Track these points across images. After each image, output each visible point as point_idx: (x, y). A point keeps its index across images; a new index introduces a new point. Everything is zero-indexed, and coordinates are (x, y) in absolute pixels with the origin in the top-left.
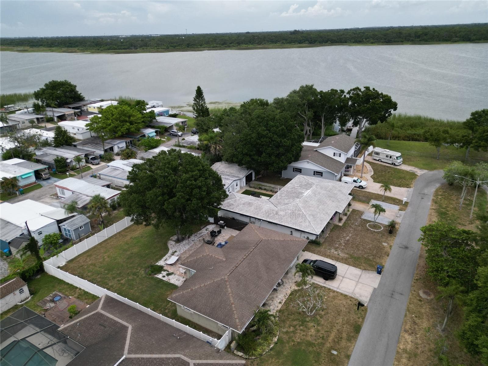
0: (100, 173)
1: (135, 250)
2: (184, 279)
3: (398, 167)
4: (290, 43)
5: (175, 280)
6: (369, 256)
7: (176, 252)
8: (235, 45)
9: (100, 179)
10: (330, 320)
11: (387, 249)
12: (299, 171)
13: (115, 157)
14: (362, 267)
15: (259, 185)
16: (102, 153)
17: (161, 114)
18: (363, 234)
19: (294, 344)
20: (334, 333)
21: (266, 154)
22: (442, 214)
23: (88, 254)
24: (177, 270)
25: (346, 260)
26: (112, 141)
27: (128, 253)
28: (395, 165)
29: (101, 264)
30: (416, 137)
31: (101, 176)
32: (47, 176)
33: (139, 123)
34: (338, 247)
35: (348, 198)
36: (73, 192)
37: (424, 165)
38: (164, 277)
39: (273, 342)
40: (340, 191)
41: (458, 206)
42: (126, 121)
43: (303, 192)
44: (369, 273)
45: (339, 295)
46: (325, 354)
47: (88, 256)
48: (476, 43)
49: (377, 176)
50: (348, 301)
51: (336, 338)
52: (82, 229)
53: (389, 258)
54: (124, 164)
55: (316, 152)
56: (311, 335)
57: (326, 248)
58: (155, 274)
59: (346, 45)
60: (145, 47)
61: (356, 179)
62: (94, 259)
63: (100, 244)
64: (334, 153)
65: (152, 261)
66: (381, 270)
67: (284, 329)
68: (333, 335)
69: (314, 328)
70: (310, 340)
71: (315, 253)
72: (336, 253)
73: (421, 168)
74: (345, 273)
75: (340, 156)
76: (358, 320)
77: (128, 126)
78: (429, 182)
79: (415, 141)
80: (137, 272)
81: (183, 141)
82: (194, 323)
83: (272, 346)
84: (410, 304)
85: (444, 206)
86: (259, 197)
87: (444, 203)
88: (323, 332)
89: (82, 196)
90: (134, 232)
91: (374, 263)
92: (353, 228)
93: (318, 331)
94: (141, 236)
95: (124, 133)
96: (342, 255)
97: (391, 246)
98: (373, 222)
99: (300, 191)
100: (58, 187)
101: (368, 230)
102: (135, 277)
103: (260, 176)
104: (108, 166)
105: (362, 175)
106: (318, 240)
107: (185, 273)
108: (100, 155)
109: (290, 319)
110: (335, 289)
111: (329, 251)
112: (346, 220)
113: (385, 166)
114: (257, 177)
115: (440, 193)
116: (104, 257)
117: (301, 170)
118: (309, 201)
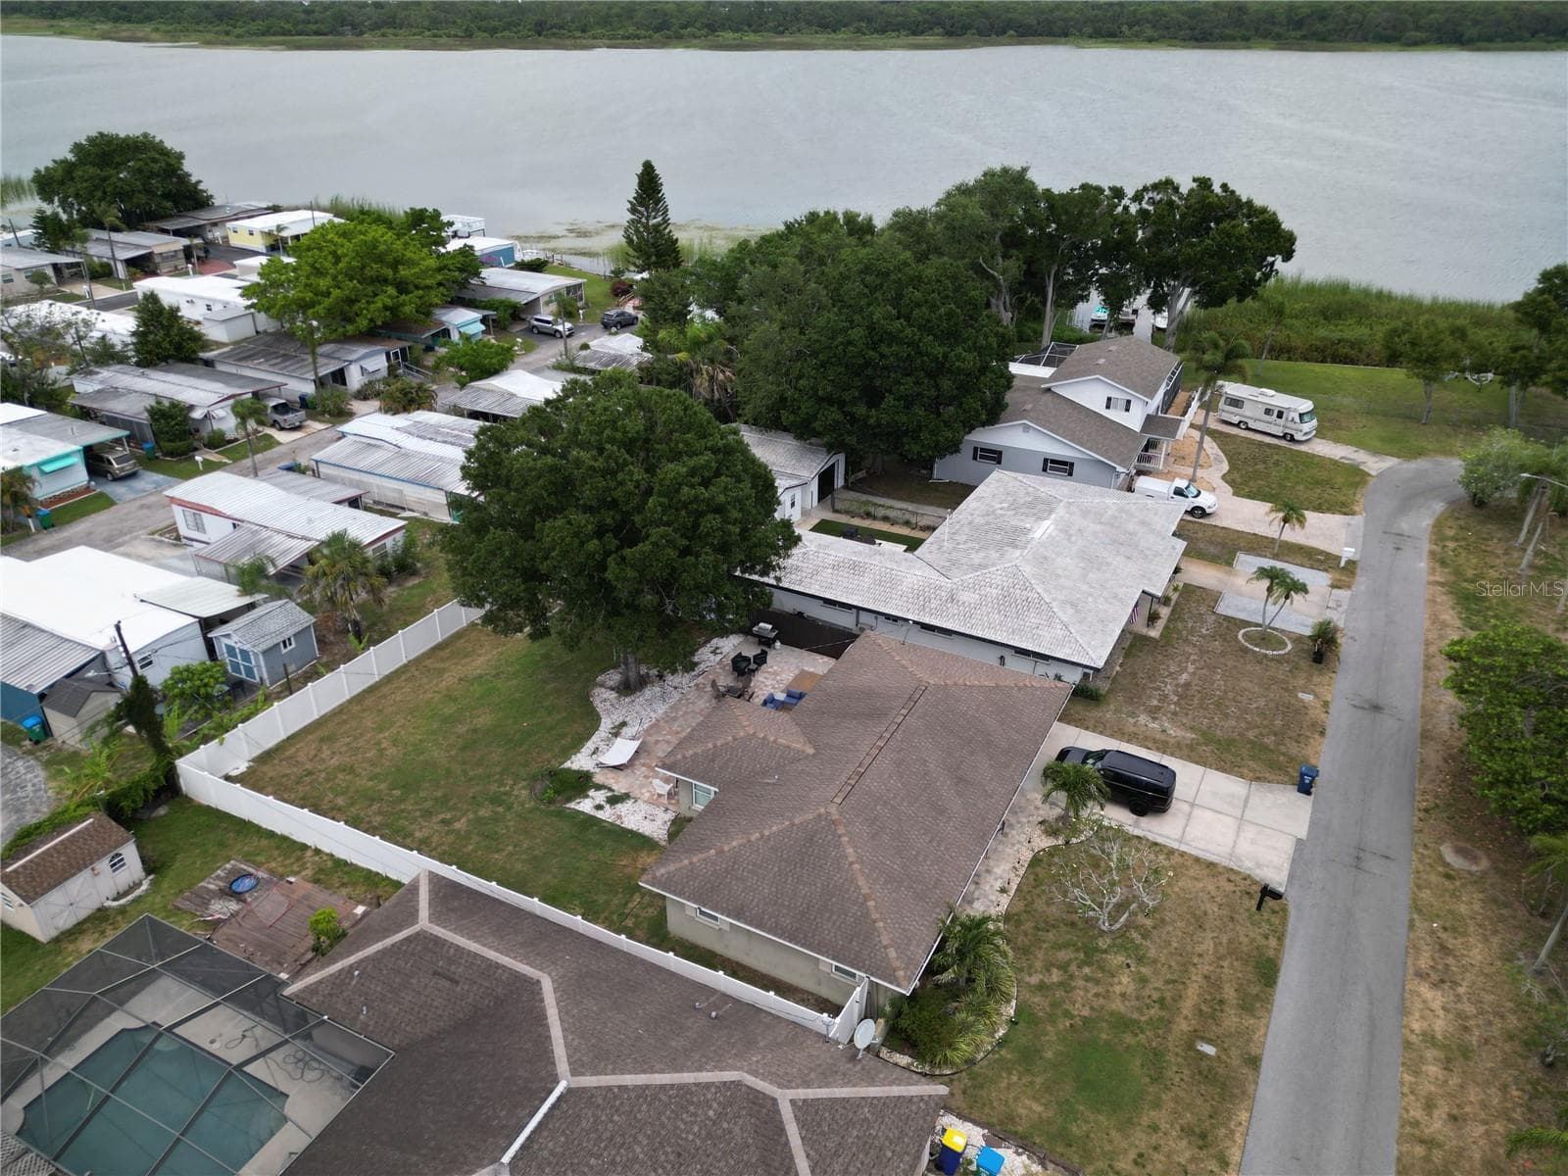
1: (485, 720)
2: (670, 816)
3: (1303, 448)
4: (882, 31)
5: (639, 817)
6: (1261, 734)
7: (624, 724)
8: (698, 33)
9: (319, 477)
10: (1175, 945)
11: (1316, 713)
12: (994, 456)
13: (356, 406)
14: (1246, 771)
15: (866, 502)
16: (309, 389)
17: (492, 259)
18: (1231, 663)
19: (1071, 1026)
20: (1196, 986)
22: (1469, 601)
23: (319, 733)
24: (642, 786)
25: (1191, 747)
26: (339, 351)
27: (461, 729)
28: (1292, 439)
30: (1344, 350)
31: (323, 469)
32: (128, 466)
33: (428, 288)
34: (1158, 709)
35: (1173, 548)
36: (237, 523)
37: (1382, 440)
38: (599, 807)
39: (1004, 1018)
40: (1143, 523)
41: (1510, 573)
42: (386, 281)
43: (1027, 526)
44: (1271, 792)
45: (1189, 863)
46: (1177, 1054)
48: (1479, 49)
50: (1224, 883)
51: (1205, 1001)
52: (290, 648)
53: (1326, 741)
54: (397, 429)
56: (1123, 995)
57: (1121, 711)
58: (569, 800)
59: (1065, 44)
60: (390, 31)
62: (343, 749)
64: (1109, 399)
65: (549, 755)
66: (1311, 782)
67: (1030, 975)
68: (1192, 994)
69: (1127, 971)
70: (1122, 1009)
72: (1155, 726)
73: (1376, 452)
74: (1195, 789)
75: (1127, 410)
76: (1264, 942)
77: (390, 297)
78: (1410, 497)
79: (1340, 362)
80: (505, 794)
81: (584, 353)
82: (729, 959)
83: (1001, 1032)
84: (1419, 887)
85: (1470, 573)
87: (1470, 564)
88: (1159, 984)
90: (467, 660)
91: (1281, 758)
92: (1195, 645)
93: (1143, 981)
95: (379, 323)
96: (1175, 732)
97: (1326, 704)
98: (1257, 625)
99: (1015, 523)
100: (182, 503)
101: (1245, 651)
102: (500, 809)
103: (861, 475)
104: (343, 435)
105: (1195, 472)
106: (1092, 684)
107: (670, 795)
108: (300, 398)
109: (1044, 942)
110: (1175, 845)
111: (1131, 720)
112: (1169, 620)
113: (1261, 444)
114: (853, 478)
115: (1451, 533)
117: (999, 454)
118: (1053, 556)
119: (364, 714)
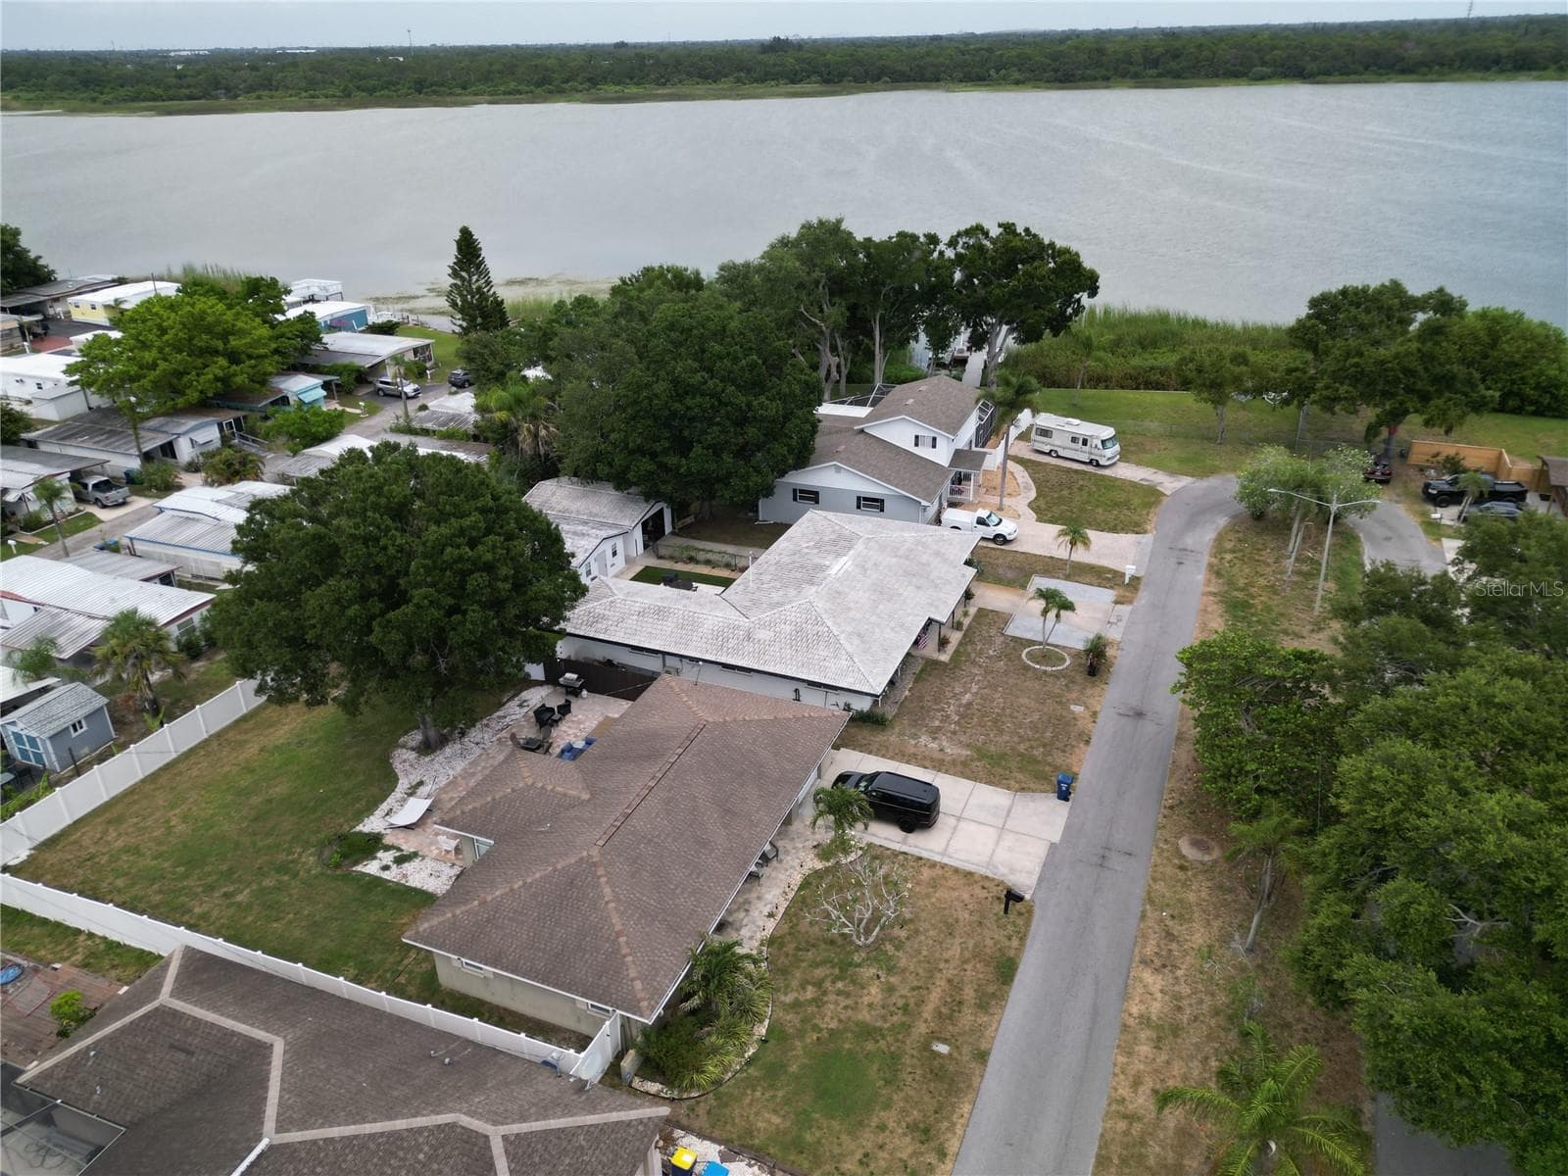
0: (131, 534)
1: (280, 790)
2: (456, 870)
3: (1107, 472)
4: (762, 80)
5: (424, 874)
6: (1032, 747)
7: (421, 783)
8: (580, 87)
9: (135, 555)
10: (925, 953)
11: (1084, 723)
12: (812, 497)
13: (185, 478)
14: (1012, 782)
15: (687, 548)
16: (135, 464)
17: (337, 325)
18: (1011, 681)
19: (818, 1039)
20: (939, 990)
21: (703, 448)
22: (1236, 607)
23: (108, 815)
24: (431, 844)
25: (964, 764)
26: (167, 424)
27: (256, 800)
28: (1098, 465)
29: (160, 843)
30: (1155, 377)
31: (139, 547)
33: (265, 356)
34: (939, 729)
35: (964, 576)
36: (37, 607)
37: (1182, 461)
38: (386, 868)
39: (755, 1038)
40: (937, 554)
41: (1278, 580)
42: (216, 352)
43: (827, 563)
44: (1033, 801)
45: (947, 875)
46: (913, 1056)
47: (109, 822)
48: (1318, 83)
49: (1047, 503)
50: (978, 891)
51: (946, 1003)
52: (80, 731)
53: (1090, 749)
54: (217, 501)
55: (862, 436)
56: (870, 1005)
57: (904, 734)
58: (356, 863)
59: (937, 88)
60: (266, 92)
61: (983, 513)
62: (130, 830)
63: (152, 779)
64: (917, 437)
65: (342, 820)
66: (1068, 789)
67: (786, 994)
68: (934, 998)
69: (877, 982)
70: (868, 1018)
71: (870, 753)
72: (934, 745)
73: (1173, 473)
74: (962, 805)
75: (934, 446)
76: (1007, 943)
77: (222, 368)
78: (1197, 515)
79: (1153, 388)
80: (292, 862)
81: (423, 414)
82: (498, 1007)
83: (751, 1051)
84: (1154, 880)
85: (1241, 582)
86: (689, 587)
87: (1242, 574)
88: (905, 992)
89: (70, 619)
90: (272, 730)
91: (1047, 768)
92: (980, 666)
93: (890, 989)
94: (297, 740)
95: (210, 395)
96: (952, 751)
97: (1095, 714)
98: (1040, 644)
99: (817, 560)
101: (1027, 668)
102: (286, 878)
103: (689, 520)
104: (161, 510)
105: (1001, 500)
106: (879, 711)
107: (457, 850)
108: (127, 474)
109: (803, 961)
110: (937, 858)
111: (913, 742)
112: (961, 644)
113: (1069, 470)
114: (680, 524)
115: (1229, 545)
116: (168, 821)
117: (817, 493)
118: (847, 590)
119: (157, 793)
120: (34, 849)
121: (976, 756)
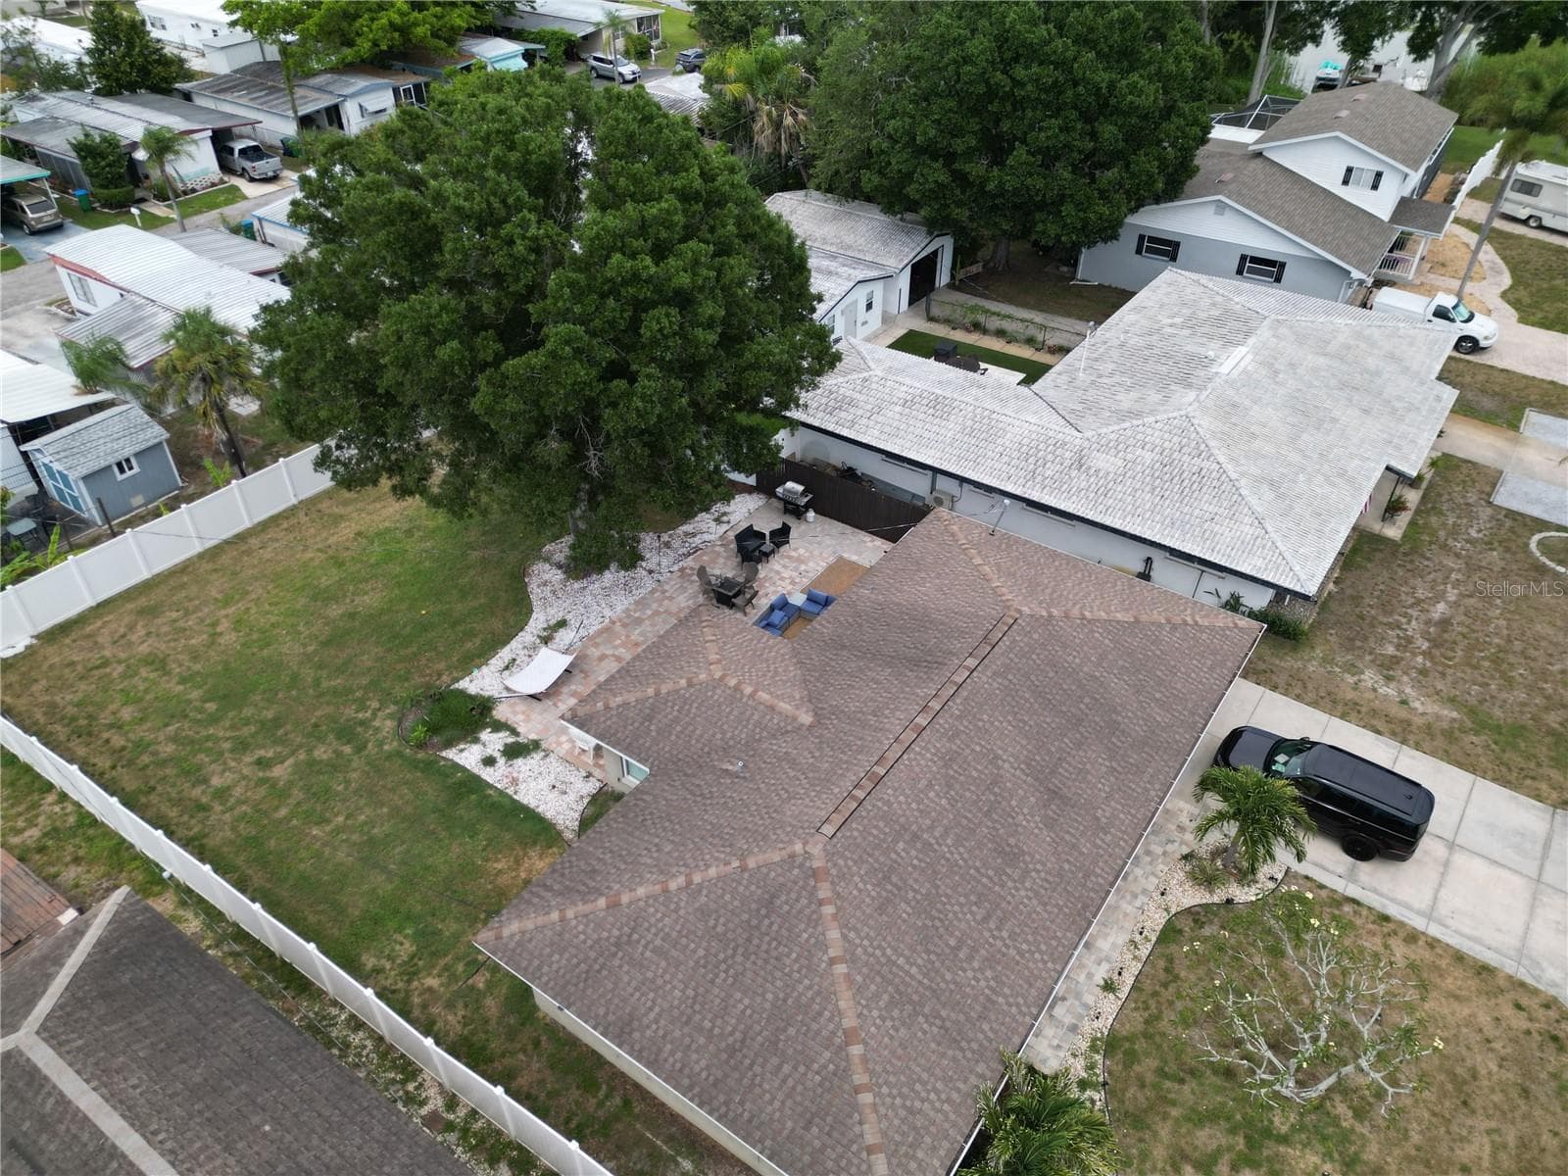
0: (259, 212)
2: (593, 785)
5: (544, 783)
7: (561, 624)
12: (1167, 249)
15: (974, 309)
21: (1029, 152)
23: (143, 602)
24: (560, 732)
25: (1449, 735)
29: (195, 658)
32: (48, 216)
34: (1395, 661)
35: (1438, 399)
36: (123, 291)
38: (489, 761)
40: (1391, 357)
43: (1211, 353)
47: (141, 612)
49: (1532, 295)
52: (129, 473)
55: (1258, 161)
57: (1332, 662)
58: (449, 744)
61: (1447, 301)
62: (165, 629)
63: (213, 554)
64: (1349, 170)
65: (441, 668)
71: (1274, 688)
72: (1390, 691)
75: (1375, 187)
80: (362, 723)
86: (974, 368)
89: (154, 315)
94: (406, 526)
96: (1424, 707)
99: (1191, 348)
100: (67, 265)
101: (1542, 570)
102: (347, 749)
103: (975, 269)
107: (598, 751)
108: (283, 142)
111: (1351, 680)
114: (961, 275)
116: (214, 625)
117: (1177, 245)
118: (1247, 403)
119: (215, 576)
120: (37, 637)
121: (1469, 724)
